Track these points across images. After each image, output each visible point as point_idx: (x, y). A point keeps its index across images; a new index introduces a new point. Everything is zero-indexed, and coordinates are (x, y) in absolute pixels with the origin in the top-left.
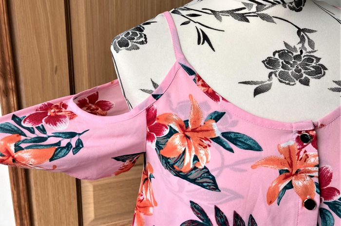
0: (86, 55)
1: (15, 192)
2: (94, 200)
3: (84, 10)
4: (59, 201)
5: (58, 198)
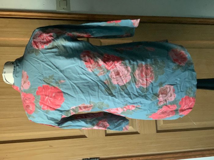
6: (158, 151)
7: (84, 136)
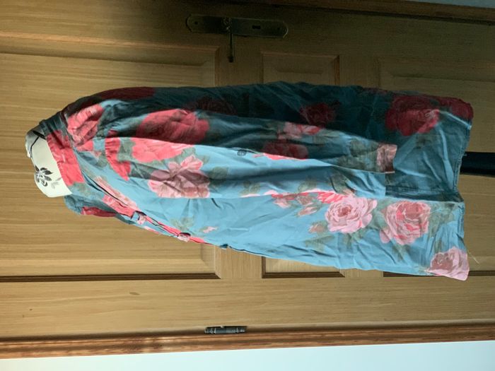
1: (273, 344)
6: (385, 320)
7: (212, 276)
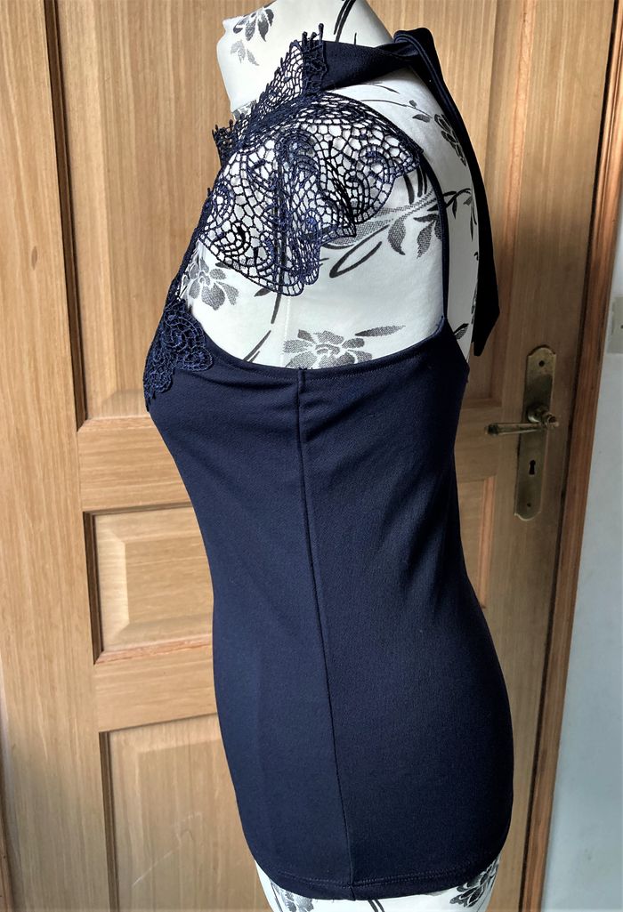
0: (105, 221)
2: (128, 579)
3: (99, 113)
4: (46, 575)
5: (43, 567)
